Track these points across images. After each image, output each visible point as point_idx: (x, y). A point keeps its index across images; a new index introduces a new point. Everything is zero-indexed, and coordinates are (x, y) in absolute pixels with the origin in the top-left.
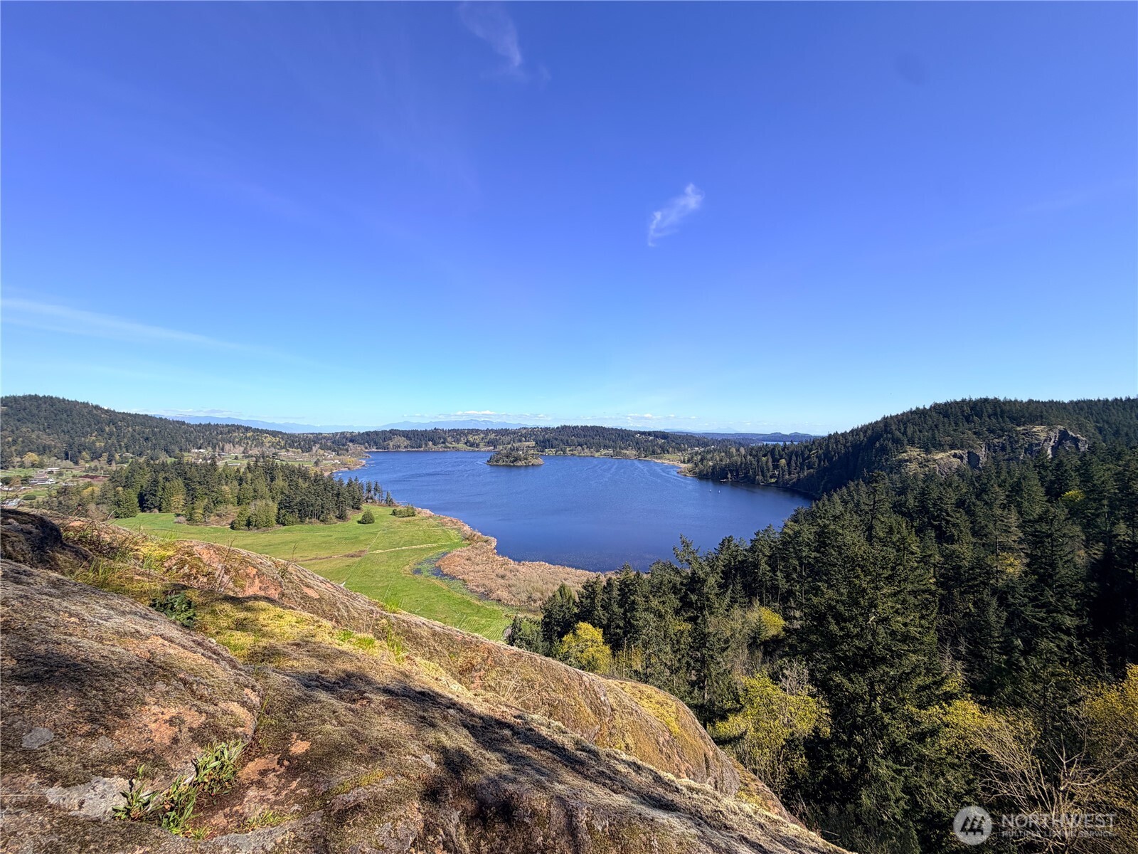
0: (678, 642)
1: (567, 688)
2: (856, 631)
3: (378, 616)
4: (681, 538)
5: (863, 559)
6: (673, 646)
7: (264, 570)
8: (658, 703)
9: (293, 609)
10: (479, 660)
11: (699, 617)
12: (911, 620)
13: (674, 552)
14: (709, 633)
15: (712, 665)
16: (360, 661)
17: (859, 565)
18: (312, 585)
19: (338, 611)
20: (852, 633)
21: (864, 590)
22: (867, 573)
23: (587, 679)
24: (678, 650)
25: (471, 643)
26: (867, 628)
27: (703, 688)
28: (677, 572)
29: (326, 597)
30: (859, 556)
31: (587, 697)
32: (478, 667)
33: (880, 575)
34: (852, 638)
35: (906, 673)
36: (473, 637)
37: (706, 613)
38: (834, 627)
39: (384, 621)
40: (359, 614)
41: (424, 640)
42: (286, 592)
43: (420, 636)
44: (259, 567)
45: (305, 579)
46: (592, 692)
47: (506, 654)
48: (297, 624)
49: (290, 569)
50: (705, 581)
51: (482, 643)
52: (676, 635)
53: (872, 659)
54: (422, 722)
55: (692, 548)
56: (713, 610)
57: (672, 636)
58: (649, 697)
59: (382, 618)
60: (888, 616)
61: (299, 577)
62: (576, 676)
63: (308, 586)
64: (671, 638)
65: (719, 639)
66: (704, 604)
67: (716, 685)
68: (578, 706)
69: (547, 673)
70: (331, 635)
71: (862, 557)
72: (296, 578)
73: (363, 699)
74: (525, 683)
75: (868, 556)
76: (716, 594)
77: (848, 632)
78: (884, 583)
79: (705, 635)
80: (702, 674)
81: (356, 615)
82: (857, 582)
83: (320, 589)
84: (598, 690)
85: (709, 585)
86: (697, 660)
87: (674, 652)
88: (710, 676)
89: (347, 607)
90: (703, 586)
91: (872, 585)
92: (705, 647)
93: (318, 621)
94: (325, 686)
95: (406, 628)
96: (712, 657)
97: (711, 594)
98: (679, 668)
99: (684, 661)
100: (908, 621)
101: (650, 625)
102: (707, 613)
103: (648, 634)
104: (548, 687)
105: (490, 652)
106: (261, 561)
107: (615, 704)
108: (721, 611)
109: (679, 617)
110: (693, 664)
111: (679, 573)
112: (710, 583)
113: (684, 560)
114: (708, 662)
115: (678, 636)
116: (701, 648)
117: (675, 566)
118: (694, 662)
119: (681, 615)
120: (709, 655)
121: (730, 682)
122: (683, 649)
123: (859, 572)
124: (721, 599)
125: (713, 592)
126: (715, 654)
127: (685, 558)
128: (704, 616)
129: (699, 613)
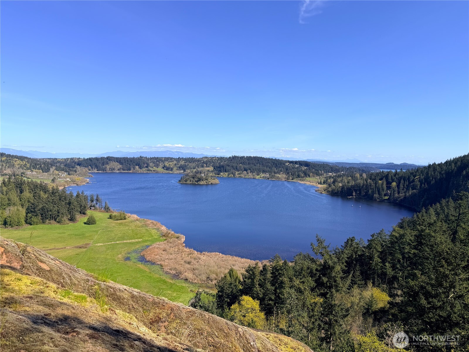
0: (313, 310)
1: (227, 336)
2: (439, 304)
3: (93, 283)
4: (317, 237)
5: (448, 254)
6: (309, 314)
7: (9, 249)
8: (292, 348)
9: (29, 275)
10: (165, 315)
11: (328, 293)
13: (311, 247)
14: (335, 304)
15: (336, 327)
16: (75, 310)
17: (444, 258)
18: (44, 261)
19: (64, 279)
20: (436, 305)
21: (447, 276)
22: (449, 264)
23: (241, 330)
24: (313, 316)
25: (159, 303)
26: (447, 302)
27: (329, 342)
28: (313, 261)
29: (55, 269)
30: (445, 252)
31: (241, 342)
32: (164, 319)
33: (459, 265)
34: (436, 310)
36: (161, 300)
37: (334, 290)
38: (423, 302)
39: (96, 287)
40: (78, 281)
41: (125, 300)
42: (25, 264)
43: (122, 298)
44: (6, 247)
45: (40, 257)
46: (244, 339)
47: (184, 311)
48: (31, 285)
49: (29, 249)
50: (333, 268)
51: (167, 303)
52: (311, 306)
53: (450, 323)
54: (115, 348)
55: (325, 244)
56: (338, 289)
57: (309, 306)
58: (285, 344)
59: (95, 285)
60: (463, 294)
61: (35, 255)
62: (233, 328)
63: (42, 262)
64: (308, 308)
65: (342, 309)
66: (332, 284)
67: (339, 340)
68: (234, 348)
69: (213, 325)
70: (56, 293)
71: (447, 252)
72: (33, 255)
73: (74, 332)
74: (197, 332)
75: (451, 252)
76: (341, 278)
77: (434, 305)
78: (462, 271)
79: (332, 306)
80: (329, 333)
81: (77, 282)
82: (441, 269)
83: (50, 264)
84: (249, 337)
86: (326, 323)
87: (309, 317)
88: (335, 334)
89: (70, 277)
90: (332, 271)
91: (453, 272)
92: (332, 314)
93: (46, 283)
94: (48, 324)
95: (113, 292)
96: (336, 321)
97: (337, 277)
98: (312, 329)
99: (316, 324)
101: (292, 298)
104: (213, 334)
105: (172, 309)
106: (7, 242)
107: (261, 348)
108: (344, 289)
109: (314, 293)
110: (322, 326)
111: (315, 262)
112: (337, 270)
113: (319, 253)
114: (333, 325)
115: (313, 306)
116: (329, 315)
117: (312, 257)
118: (323, 325)
119: (315, 292)
120: (334, 320)
121: (349, 339)
122: (316, 316)
123: (444, 263)
124: (345, 281)
125: (339, 276)
126: (339, 319)
127: (319, 251)
128: (332, 293)
129: (328, 291)
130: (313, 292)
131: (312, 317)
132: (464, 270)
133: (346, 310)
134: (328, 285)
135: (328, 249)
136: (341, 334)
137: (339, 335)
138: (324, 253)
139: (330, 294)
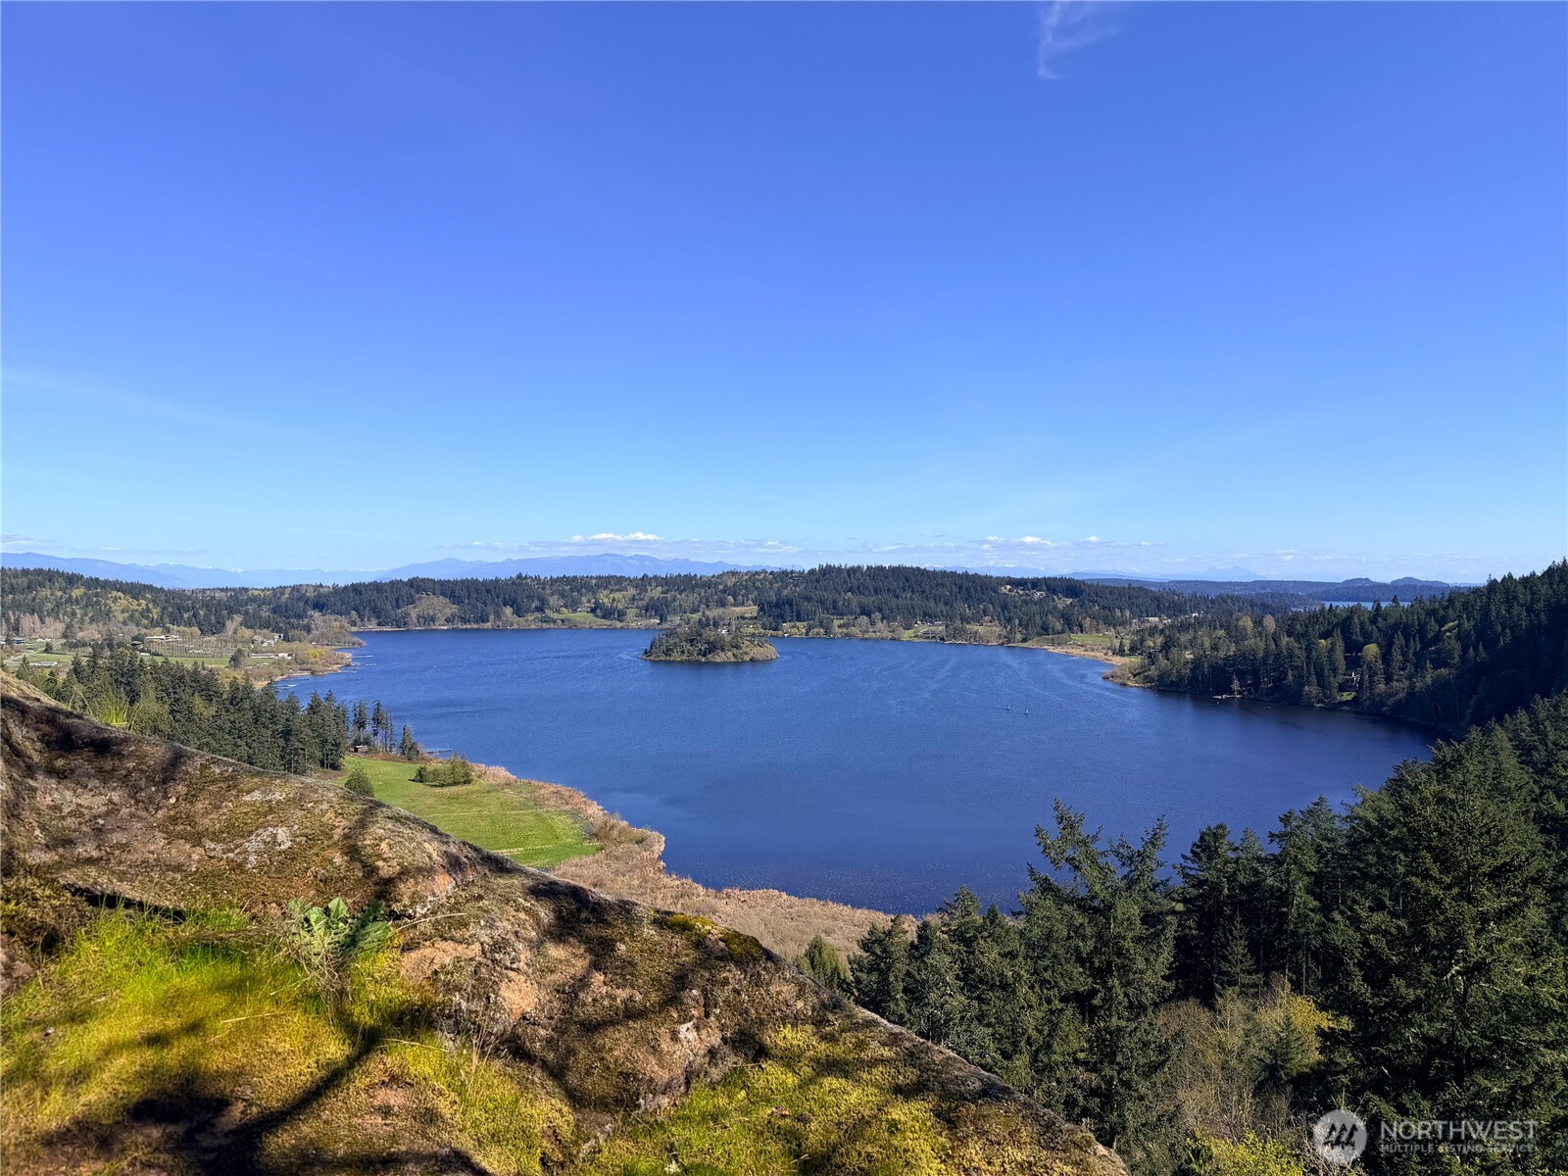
0: (1048, 1047)
2: (1411, 994)
4: (1056, 808)
5: (1441, 834)
6: (1035, 1059)
11: (1093, 993)
12: (1545, 972)
13: (1038, 840)
14: (1119, 1029)
15: (1129, 1104)
17: (1429, 849)
20: (1404, 998)
21: (1436, 903)
22: (1446, 865)
26: (1441, 988)
28: (1047, 887)
30: (1432, 827)
33: (1476, 868)
34: (1405, 1012)
35: (1523, 1089)
38: (1360, 986)
50: (1110, 906)
52: (1040, 1032)
53: (1458, 1061)
55: (1084, 830)
56: (1131, 976)
57: (1034, 1034)
60: (1484, 959)
64: (1029, 1038)
65: (1144, 1045)
66: (1109, 963)
67: (1139, 1150)
71: (1438, 829)
75: (1452, 827)
76: (1138, 940)
77: (1395, 998)
78: (1487, 889)
79: (1111, 1034)
80: (1107, 1126)
82: (1419, 883)
85: (1120, 917)
86: (1093, 1092)
87: (1037, 1072)
88: (1124, 1128)
90: (1108, 919)
91: (1455, 890)
92: (1112, 1062)
96: (1127, 1085)
97: (1124, 939)
99: (1061, 1093)
100: (1538, 973)
101: (944, 982)
102: (1116, 982)
103: (942, 1006)
108: (1148, 977)
109: (1049, 990)
110: (1081, 1101)
111: (1053, 890)
112: (1124, 914)
113: (1064, 861)
114: (1118, 1098)
115: (1046, 1032)
116: (1102, 1064)
117: (1043, 875)
118: (1085, 1097)
119: (1053, 987)
120: (1121, 1080)
121: (1174, 1145)
122: (1057, 1065)
123: (1429, 861)
124: (1153, 951)
125: (1130, 934)
126: (1136, 1077)
127: (1066, 855)
128: (1110, 989)
129: (1098, 984)
130: (1047, 988)
131: (1044, 1070)
132: (1494, 882)
133: (1160, 1046)
134: (1097, 964)
135: (1097, 847)
136: (1146, 1130)
137: (1141, 1130)
138: (1079, 861)
139: (1105, 994)
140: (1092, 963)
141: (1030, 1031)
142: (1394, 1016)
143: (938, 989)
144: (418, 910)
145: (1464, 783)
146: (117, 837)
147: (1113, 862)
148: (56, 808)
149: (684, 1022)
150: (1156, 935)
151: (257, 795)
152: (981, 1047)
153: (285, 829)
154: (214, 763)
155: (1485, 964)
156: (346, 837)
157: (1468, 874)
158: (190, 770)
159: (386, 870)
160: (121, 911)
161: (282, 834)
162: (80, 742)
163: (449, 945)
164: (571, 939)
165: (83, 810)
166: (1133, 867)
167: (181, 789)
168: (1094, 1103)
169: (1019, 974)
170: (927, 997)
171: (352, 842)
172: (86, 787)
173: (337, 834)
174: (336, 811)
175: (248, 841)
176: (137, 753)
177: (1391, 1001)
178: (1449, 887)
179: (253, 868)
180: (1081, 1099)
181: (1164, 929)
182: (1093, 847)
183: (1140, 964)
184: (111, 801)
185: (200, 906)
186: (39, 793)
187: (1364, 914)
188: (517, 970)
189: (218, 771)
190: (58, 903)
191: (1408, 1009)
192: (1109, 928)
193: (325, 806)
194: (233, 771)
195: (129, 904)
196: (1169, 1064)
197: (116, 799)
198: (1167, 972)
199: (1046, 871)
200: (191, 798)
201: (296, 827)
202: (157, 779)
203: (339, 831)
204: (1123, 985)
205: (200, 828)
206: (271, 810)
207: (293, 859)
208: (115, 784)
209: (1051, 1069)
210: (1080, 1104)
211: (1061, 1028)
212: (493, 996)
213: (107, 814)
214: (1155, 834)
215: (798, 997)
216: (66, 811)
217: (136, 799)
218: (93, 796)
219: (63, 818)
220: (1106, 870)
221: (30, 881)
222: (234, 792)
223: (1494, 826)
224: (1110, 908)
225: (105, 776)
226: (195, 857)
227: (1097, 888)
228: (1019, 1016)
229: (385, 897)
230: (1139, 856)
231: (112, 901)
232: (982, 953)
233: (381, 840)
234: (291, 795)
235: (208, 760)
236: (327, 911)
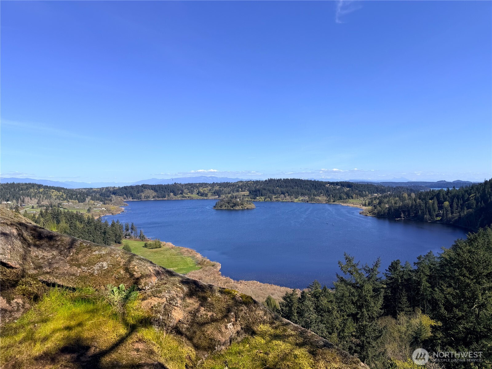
0: (343, 331)
4: (345, 255)
5: (470, 263)
6: (339, 335)
11: (357, 313)
13: (339, 265)
15: (369, 349)
17: (466, 267)
20: (458, 315)
21: (468, 285)
26: (470, 312)
33: (481, 273)
50: (362, 286)
52: (341, 326)
55: (354, 262)
56: (370, 308)
57: (339, 327)
60: (484, 302)
64: (337, 328)
65: (374, 330)
66: (363, 304)
76: (372, 297)
80: (362, 356)
82: (462, 278)
85: (366, 290)
86: (358, 345)
87: (340, 339)
88: (368, 357)
90: (362, 290)
91: (475, 280)
92: (364, 336)
96: (369, 343)
97: (367, 296)
101: (310, 311)
102: (365, 310)
103: (309, 317)
108: (375, 309)
109: (343, 312)
110: (354, 348)
111: (344, 281)
112: (367, 288)
113: (347, 272)
114: (366, 347)
115: (342, 326)
116: (360, 336)
117: (341, 276)
118: (355, 347)
119: (345, 312)
120: (367, 341)
121: (384, 362)
122: (346, 336)
123: (465, 271)
124: (376, 300)
125: (369, 295)
126: (371, 340)
127: (348, 270)
128: (363, 312)
129: (359, 311)
131: (342, 338)
132: (487, 278)
133: (379, 331)
134: (358, 305)
135: (358, 267)
136: (375, 357)
137: (373, 357)
138: (352, 272)
139: (361, 314)
140: (357, 304)
141: (337, 325)
142: (455, 321)
143: (308, 312)
144: (147, 287)
145: (478, 246)
146: (56, 265)
147: (363, 272)
148: (37, 256)
149: (229, 322)
150: (378, 295)
151: (97, 252)
152: (322, 331)
153: (106, 262)
154: (84, 242)
155: (485, 304)
156: (124, 265)
157: (479, 276)
158: (77, 245)
159: (137, 275)
160: (57, 288)
161: (105, 264)
162: (44, 236)
163: (156, 299)
164: (194, 296)
165: (45, 257)
166: (370, 274)
167: (74, 250)
168: (358, 349)
169: (333, 308)
170: (304, 315)
171: (126, 267)
172: (46, 250)
173: (122, 264)
174: (121, 257)
175: (95, 266)
176: (61, 240)
177: (454, 316)
178: (472, 280)
179: (96, 275)
180: (354, 347)
181: (380, 293)
182: (357, 267)
183: (373, 304)
184: (53, 254)
185: (80, 286)
186: (32, 252)
187: (445, 288)
188: (177, 306)
189: (85, 245)
190: (38, 286)
191: (459, 319)
192: (362, 293)
193: (118, 256)
194: (90, 245)
195: (59, 286)
196: (382, 336)
197: (55, 254)
198: (381, 307)
199: (342, 275)
200: (77, 253)
201: (109, 262)
202: (67, 247)
203: (122, 263)
204: (367, 311)
205: (80, 262)
206: (101, 257)
207: (108, 272)
208: (54, 249)
209: (344, 338)
210: (354, 349)
211: (347, 325)
212: (170, 314)
213: (52, 258)
214: (377, 263)
215: (265, 315)
216: (40, 257)
217: (61, 254)
218: (48, 253)
219: (39, 259)
220: (361, 275)
221: (29, 279)
222: (90, 251)
223: (487, 260)
224: (362, 287)
225: (52, 247)
226: (79, 271)
227: (358, 280)
228: (334, 321)
229: (136, 284)
230: (372, 270)
231: (54, 285)
232: (322, 301)
233: (135, 266)
234: (107, 252)
235: (82, 241)
236: (119, 288)
